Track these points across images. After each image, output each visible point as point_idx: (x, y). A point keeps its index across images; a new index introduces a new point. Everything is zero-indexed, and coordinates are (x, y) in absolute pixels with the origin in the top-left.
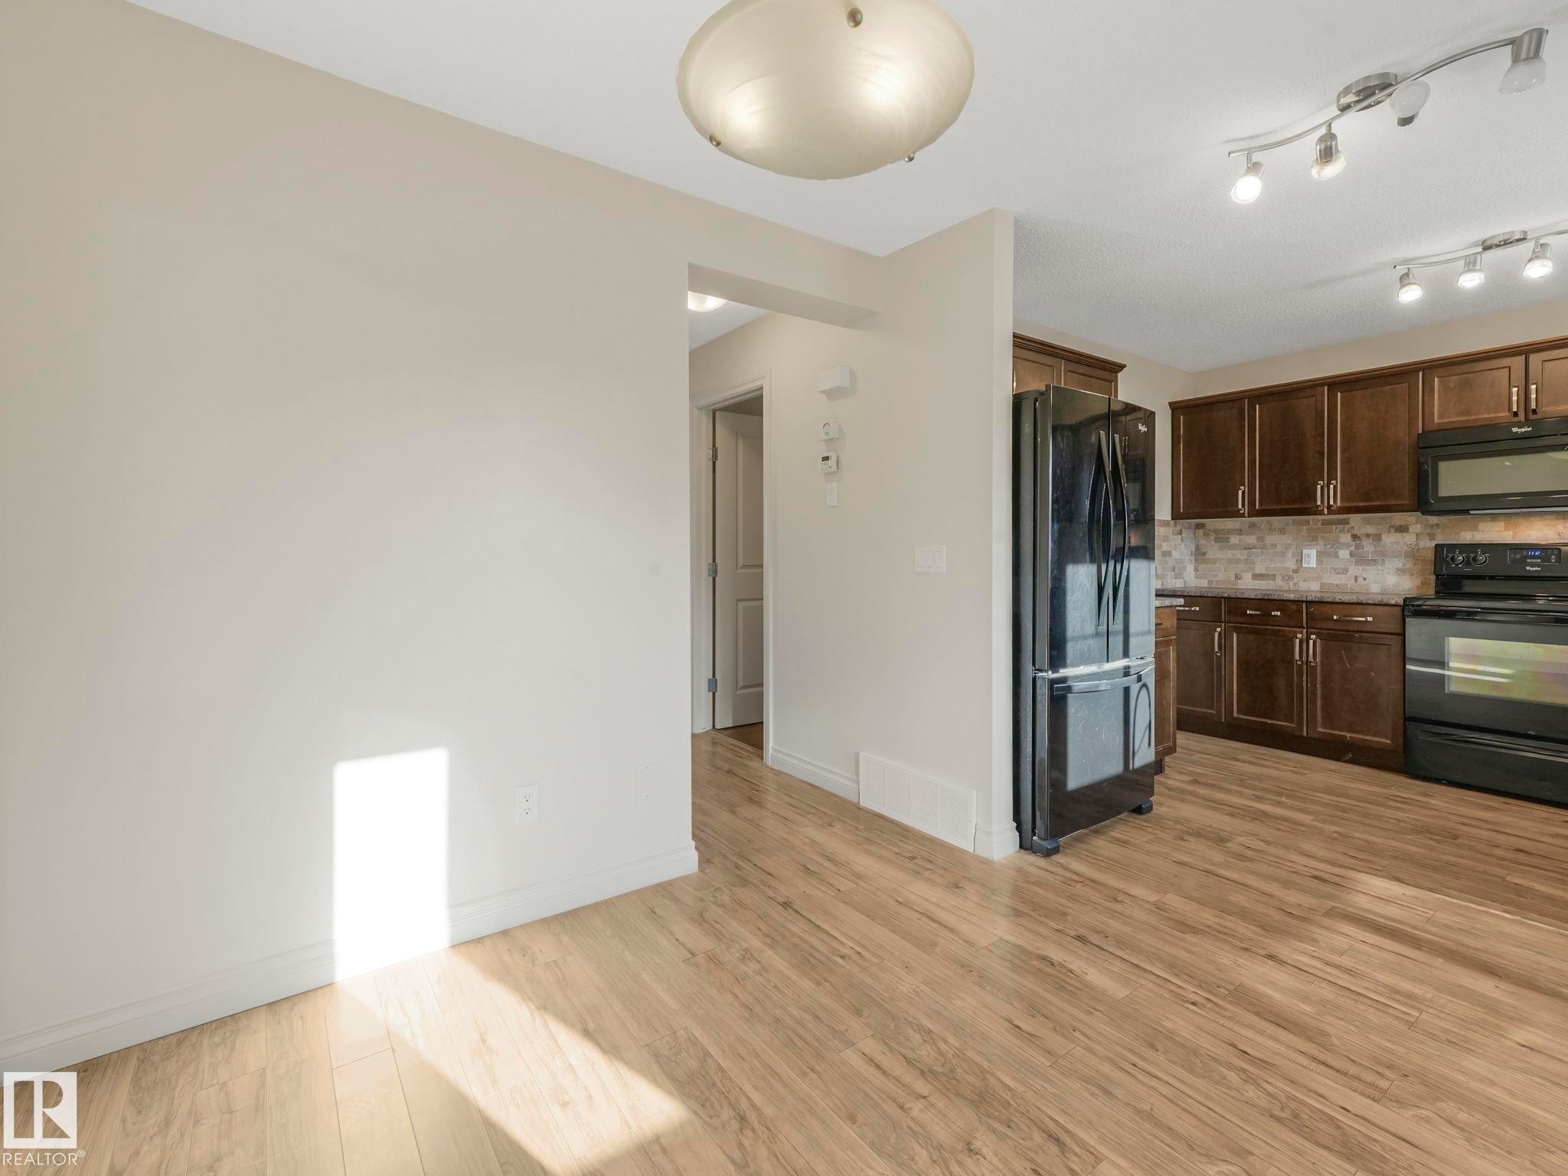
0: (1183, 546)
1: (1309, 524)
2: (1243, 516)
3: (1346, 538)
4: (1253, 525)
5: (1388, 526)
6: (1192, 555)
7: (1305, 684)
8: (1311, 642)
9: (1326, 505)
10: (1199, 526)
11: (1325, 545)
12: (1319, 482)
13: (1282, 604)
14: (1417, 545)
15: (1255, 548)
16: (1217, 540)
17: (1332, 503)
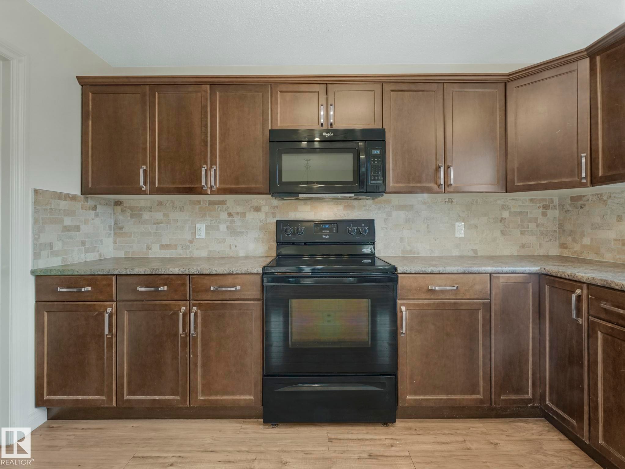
0: (98, 221)
1: (200, 204)
2: (144, 193)
3: (224, 216)
4: (160, 203)
5: (249, 206)
6: (110, 229)
7: (187, 356)
8: (193, 314)
9: (209, 186)
10: (118, 203)
11: (211, 221)
12: (204, 166)
13: (168, 279)
14: (266, 221)
15: (162, 223)
16: (132, 216)
17: (213, 184)
